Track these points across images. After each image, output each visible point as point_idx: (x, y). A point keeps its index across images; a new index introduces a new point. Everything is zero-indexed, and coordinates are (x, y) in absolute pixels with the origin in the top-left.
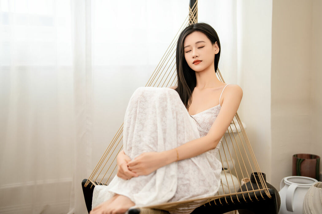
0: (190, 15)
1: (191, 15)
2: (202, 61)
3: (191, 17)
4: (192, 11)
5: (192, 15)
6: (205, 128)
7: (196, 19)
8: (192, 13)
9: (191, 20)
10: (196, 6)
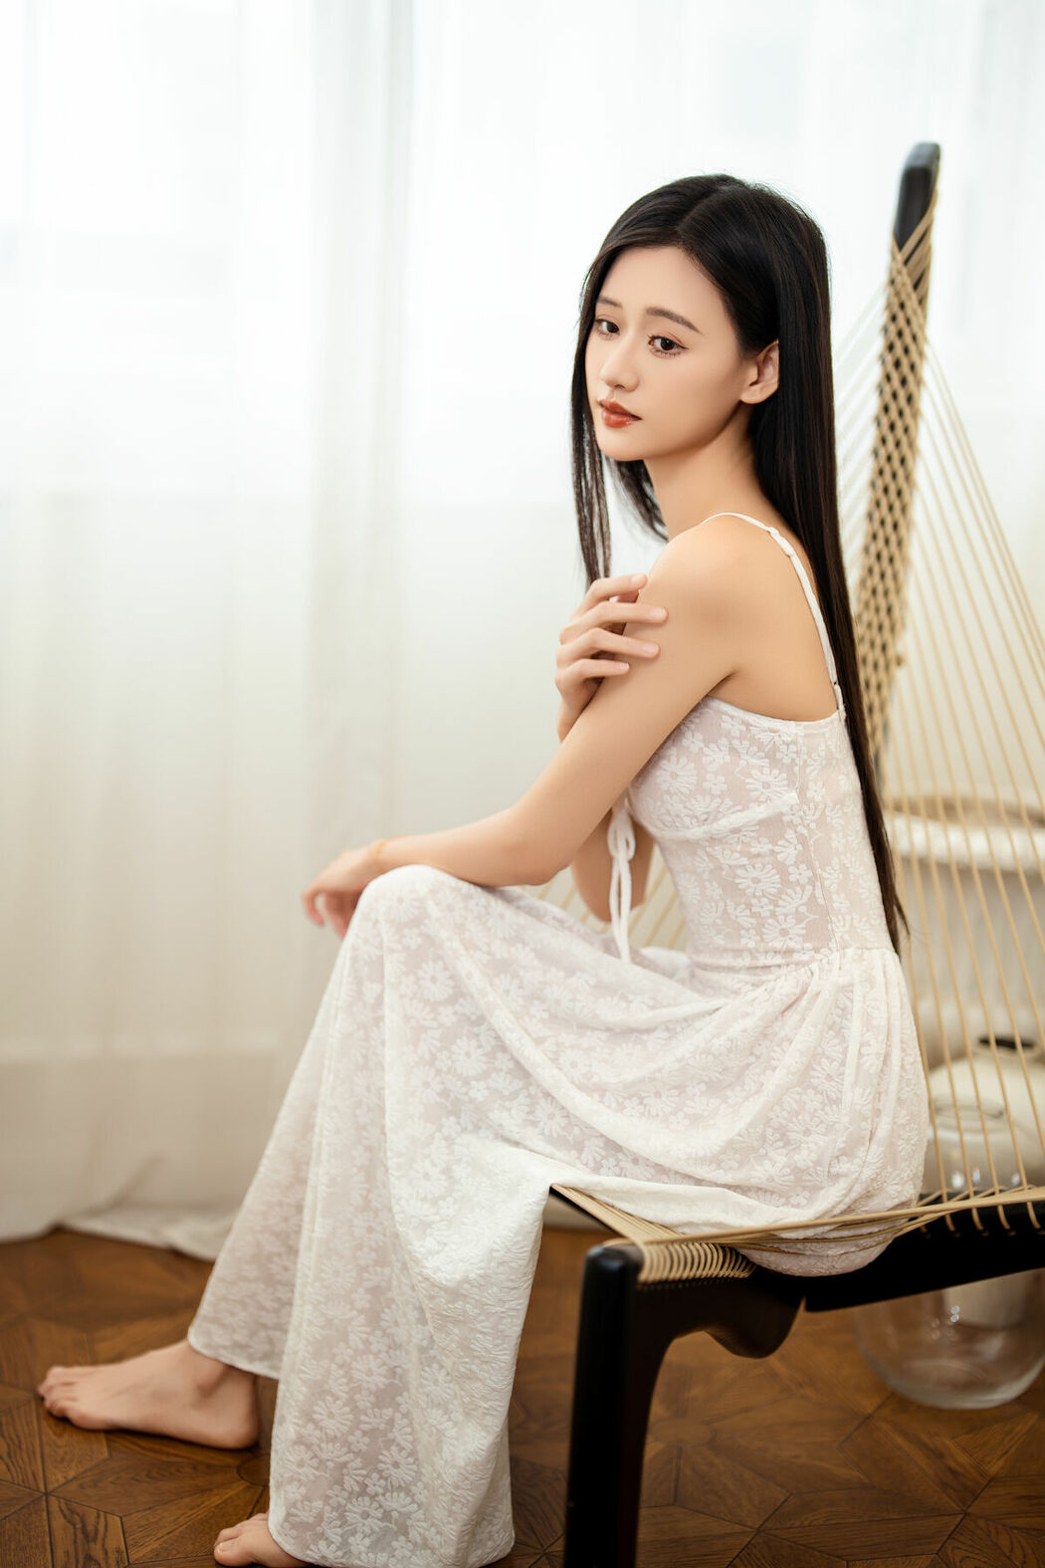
1: (899, 281)
2: (637, 418)
3: (897, 294)
4: (906, 262)
5: (904, 284)
8: (904, 271)
9: (896, 308)
10: (924, 241)
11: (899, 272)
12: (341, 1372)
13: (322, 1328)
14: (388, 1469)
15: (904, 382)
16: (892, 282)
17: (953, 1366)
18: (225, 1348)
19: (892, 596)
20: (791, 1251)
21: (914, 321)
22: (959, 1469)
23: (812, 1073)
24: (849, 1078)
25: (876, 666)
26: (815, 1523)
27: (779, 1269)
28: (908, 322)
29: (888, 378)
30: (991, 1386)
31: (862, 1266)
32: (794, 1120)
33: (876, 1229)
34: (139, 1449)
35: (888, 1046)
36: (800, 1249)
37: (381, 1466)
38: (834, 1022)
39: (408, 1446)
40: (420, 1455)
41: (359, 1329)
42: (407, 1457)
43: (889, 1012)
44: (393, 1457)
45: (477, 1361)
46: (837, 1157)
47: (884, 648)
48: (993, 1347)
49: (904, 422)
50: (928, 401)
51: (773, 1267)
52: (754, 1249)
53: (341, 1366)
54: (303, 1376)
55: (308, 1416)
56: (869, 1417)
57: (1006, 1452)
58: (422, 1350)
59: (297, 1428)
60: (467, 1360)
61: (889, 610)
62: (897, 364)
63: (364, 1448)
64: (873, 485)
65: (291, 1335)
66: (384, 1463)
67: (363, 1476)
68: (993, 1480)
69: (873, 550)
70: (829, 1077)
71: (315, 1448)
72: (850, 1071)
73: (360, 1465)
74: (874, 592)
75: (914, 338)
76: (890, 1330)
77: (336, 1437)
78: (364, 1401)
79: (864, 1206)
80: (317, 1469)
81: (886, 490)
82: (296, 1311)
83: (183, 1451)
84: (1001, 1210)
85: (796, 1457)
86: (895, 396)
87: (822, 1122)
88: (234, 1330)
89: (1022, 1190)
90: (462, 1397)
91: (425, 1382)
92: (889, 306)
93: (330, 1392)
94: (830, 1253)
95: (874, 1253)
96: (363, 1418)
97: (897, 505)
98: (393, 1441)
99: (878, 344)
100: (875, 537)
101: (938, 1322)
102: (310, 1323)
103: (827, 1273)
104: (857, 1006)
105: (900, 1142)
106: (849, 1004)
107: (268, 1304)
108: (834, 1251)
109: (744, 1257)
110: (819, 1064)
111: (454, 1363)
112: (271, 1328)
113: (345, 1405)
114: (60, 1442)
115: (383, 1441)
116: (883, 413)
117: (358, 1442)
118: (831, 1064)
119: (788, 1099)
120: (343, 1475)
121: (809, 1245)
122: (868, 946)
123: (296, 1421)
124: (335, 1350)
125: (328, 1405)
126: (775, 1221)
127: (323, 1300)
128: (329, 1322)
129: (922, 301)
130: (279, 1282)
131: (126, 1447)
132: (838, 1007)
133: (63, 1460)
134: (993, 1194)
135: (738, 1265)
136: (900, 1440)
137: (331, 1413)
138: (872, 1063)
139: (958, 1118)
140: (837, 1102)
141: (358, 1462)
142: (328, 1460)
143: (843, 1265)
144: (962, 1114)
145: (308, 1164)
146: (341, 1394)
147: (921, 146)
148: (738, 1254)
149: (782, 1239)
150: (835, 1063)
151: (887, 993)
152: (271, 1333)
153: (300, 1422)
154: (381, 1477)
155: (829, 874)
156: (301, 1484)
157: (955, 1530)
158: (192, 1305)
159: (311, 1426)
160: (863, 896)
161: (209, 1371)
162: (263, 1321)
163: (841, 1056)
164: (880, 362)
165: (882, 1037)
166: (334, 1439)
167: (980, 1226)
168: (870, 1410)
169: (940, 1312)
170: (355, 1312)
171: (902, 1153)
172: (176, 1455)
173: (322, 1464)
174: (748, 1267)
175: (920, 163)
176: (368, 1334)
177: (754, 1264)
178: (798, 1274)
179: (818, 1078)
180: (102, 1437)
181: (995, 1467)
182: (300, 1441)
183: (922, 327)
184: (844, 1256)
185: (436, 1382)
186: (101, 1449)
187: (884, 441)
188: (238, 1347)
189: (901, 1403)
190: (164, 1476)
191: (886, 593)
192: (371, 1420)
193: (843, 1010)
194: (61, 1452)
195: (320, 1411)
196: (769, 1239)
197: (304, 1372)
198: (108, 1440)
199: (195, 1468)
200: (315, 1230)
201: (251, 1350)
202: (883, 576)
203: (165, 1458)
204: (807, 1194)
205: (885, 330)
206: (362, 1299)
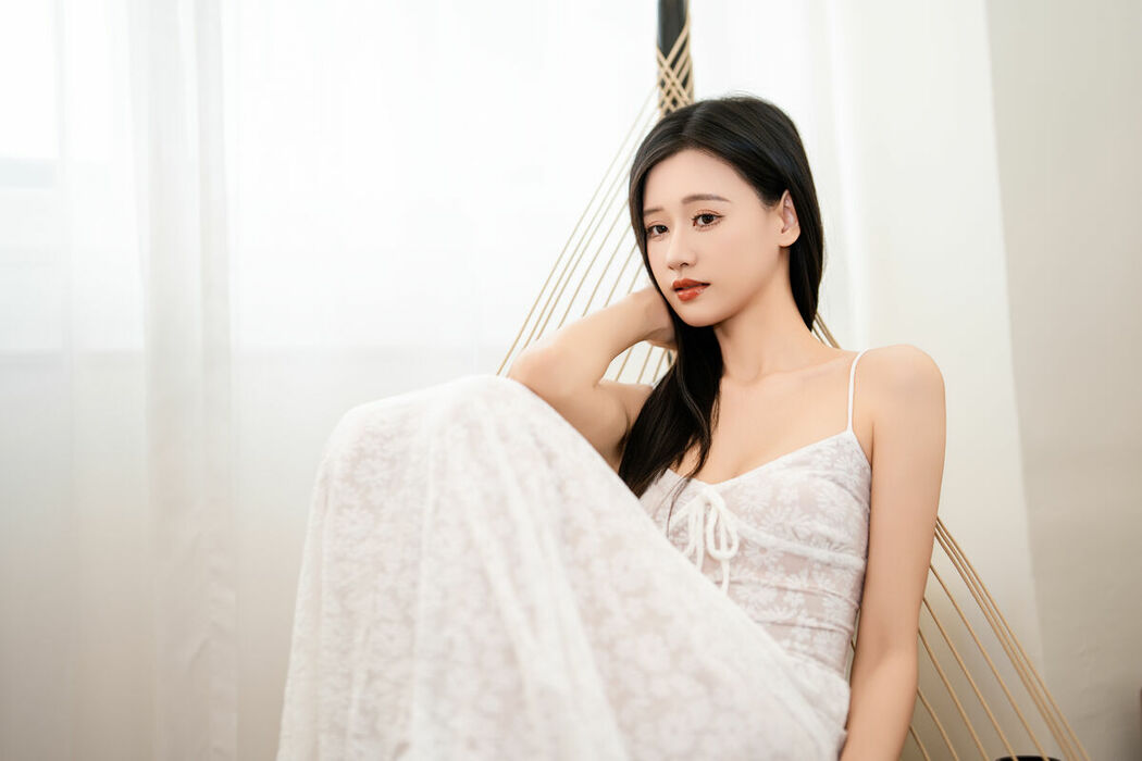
0: (663, 84)
1: (668, 82)
2: (706, 285)
3: (669, 93)
4: (673, 66)
5: (673, 84)
6: (779, 528)
7: (684, 84)
8: (672, 74)
10: (684, 50)
11: (667, 75)
92: (662, 103)
129: (690, 95)
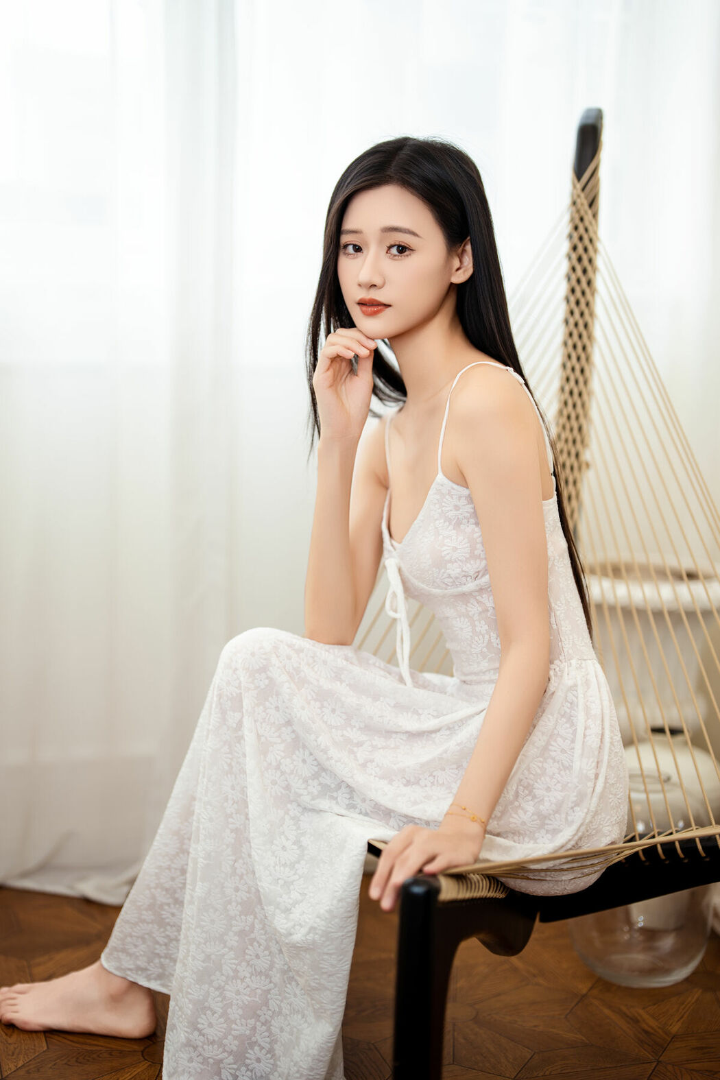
1: (579, 201)
2: (390, 306)
3: (578, 211)
4: (583, 189)
5: (583, 204)
8: (582, 195)
9: (577, 221)
10: (595, 175)
11: (579, 196)
12: (217, 993)
13: (203, 961)
14: (253, 1063)
15: (585, 271)
16: (574, 203)
17: (640, 958)
18: (130, 970)
19: (582, 420)
20: (536, 878)
21: (590, 229)
22: (649, 1029)
23: (550, 747)
24: (578, 751)
25: (572, 468)
26: (555, 1072)
27: (527, 892)
28: (586, 230)
29: (574, 269)
30: (667, 971)
31: (584, 889)
32: (538, 780)
33: (596, 861)
34: (69, 1042)
35: (603, 729)
36: (543, 877)
37: (248, 1061)
38: (565, 712)
39: (267, 1046)
40: (276, 1052)
41: (230, 961)
42: (267, 1054)
43: (602, 704)
44: (256, 1054)
45: (325, 976)
46: (572, 808)
47: (577, 455)
48: (667, 943)
49: (585, 299)
50: (601, 282)
51: (523, 890)
52: (510, 877)
53: (217, 989)
54: (190, 996)
55: (194, 1026)
56: (584, 996)
57: (682, 1017)
58: (284, 972)
59: (187, 1035)
60: (316, 977)
61: (580, 429)
62: (580, 259)
63: (235, 1049)
64: (565, 344)
65: (179, 965)
66: (250, 1059)
67: (234, 1069)
68: (675, 1037)
69: (567, 389)
70: (563, 751)
71: (200, 1049)
72: (578, 746)
73: (232, 1061)
74: (569, 417)
75: (591, 241)
76: (595, 934)
77: (214, 1040)
78: (235, 1013)
79: (587, 843)
80: (202, 1063)
81: (575, 347)
82: (182, 948)
83: (101, 1042)
84: (677, 844)
85: (535, 1026)
86: (579, 281)
87: (559, 782)
88: (137, 958)
89: (692, 830)
90: (312, 1005)
91: (288, 995)
92: (572, 220)
93: (209, 1008)
94: (564, 878)
95: (593, 878)
96: (234, 1026)
97: (583, 356)
98: (256, 1042)
99: (566, 246)
100: (568, 379)
101: (628, 928)
102: (194, 958)
103: (561, 894)
104: (581, 701)
105: (611, 796)
106: (574, 699)
107: (161, 940)
108: (567, 877)
109: (502, 884)
110: (555, 741)
111: (307, 981)
112: (165, 956)
113: (221, 1017)
114: (10, 1041)
115: (248, 1044)
116: (571, 294)
117: (230, 1045)
118: (564, 741)
119: (534, 766)
120: (220, 1068)
121: (549, 873)
122: (585, 658)
123: (186, 1029)
124: (213, 977)
125: (209, 1018)
126: (526, 857)
127: (202, 941)
128: (208, 958)
129: (595, 215)
130: (168, 924)
131: (60, 1041)
132: (568, 702)
133: (13, 1054)
134: (671, 834)
135: (499, 888)
136: (607, 1011)
137: (211, 1023)
138: (593, 741)
139: (644, 783)
140: (569, 768)
141: (231, 1059)
142: (209, 1058)
143: (572, 887)
144: (647, 780)
145: (189, 839)
146: (218, 1009)
147: (589, 111)
148: (498, 881)
149: (530, 870)
150: (567, 741)
151: (599, 691)
152: (162, 960)
153: (189, 1030)
154: (248, 1070)
155: (559, 606)
156: (191, 1075)
157: (651, 1074)
158: (103, 937)
159: (196, 1033)
160: (579, 622)
161: (117, 985)
162: (157, 951)
163: (572, 736)
164: (568, 258)
165: (599, 722)
166: (213, 1043)
167: (663, 857)
168: (584, 991)
169: (628, 921)
170: (227, 950)
171: (612, 804)
172: (98, 1046)
173: (205, 1061)
174: (506, 890)
175: (590, 121)
176: (237, 965)
177: (508, 888)
178: (541, 895)
179: (555, 751)
180: (42, 1036)
181: (675, 1028)
182: (189, 1044)
183: (595, 233)
184: (572, 881)
185: (295, 995)
186: (41, 1044)
187: (572, 313)
188: (139, 969)
189: (605, 986)
190: (88, 1061)
191: (577, 418)
192: (238, 1028)
193: (571, 704)
194: (12, 1047)
195: (203, 1022)
196: (520, 869)
197: (190, 994)
198: (46, 1037)
199: (111, 1054)
200: (196, 891)
201: (149, 972)
202: (574, 406)
203: (89, 1048)
204: (549, 836)
205: (570, 237)
206: (233, 940)
